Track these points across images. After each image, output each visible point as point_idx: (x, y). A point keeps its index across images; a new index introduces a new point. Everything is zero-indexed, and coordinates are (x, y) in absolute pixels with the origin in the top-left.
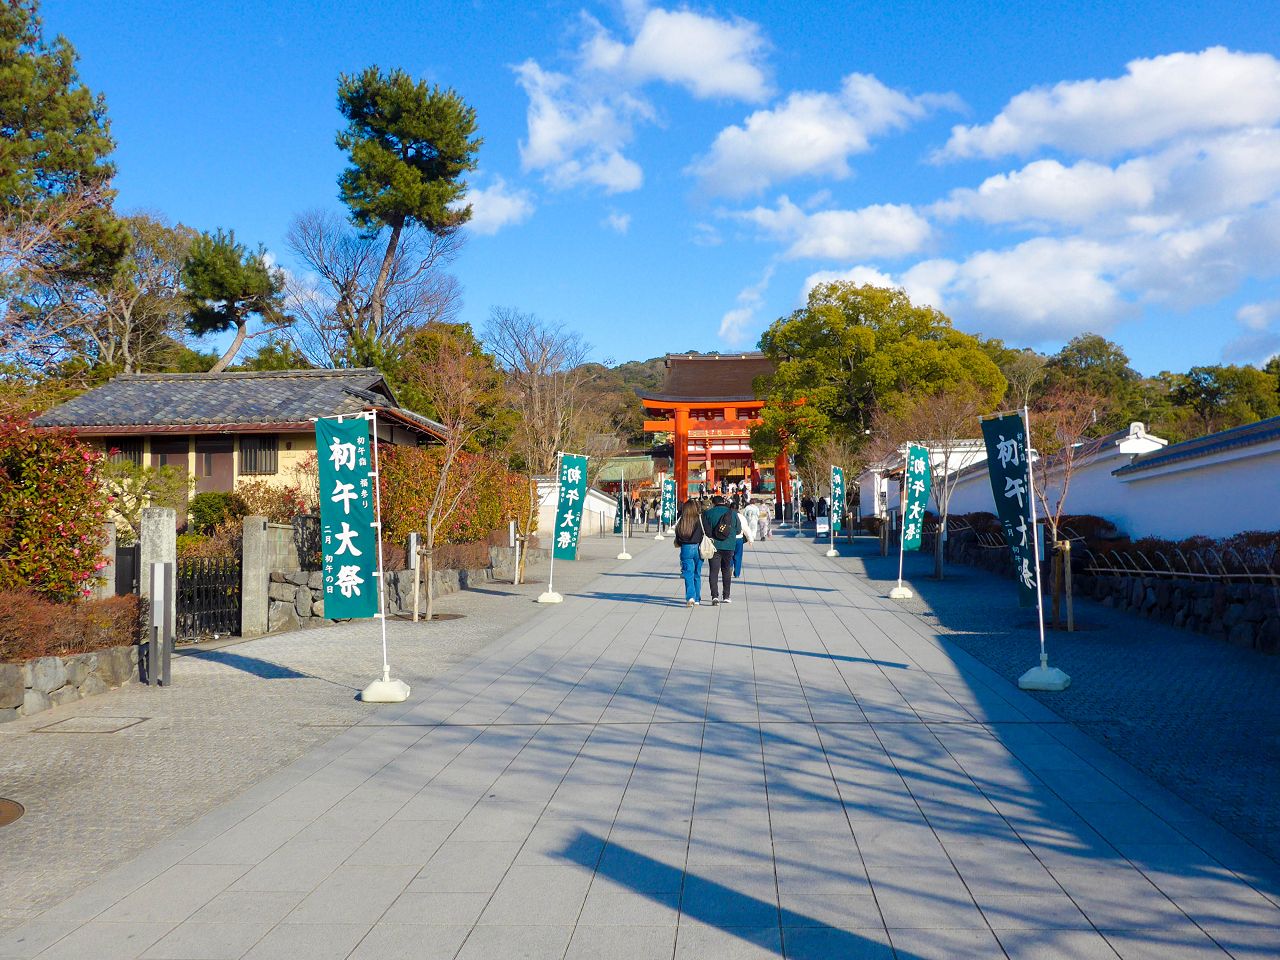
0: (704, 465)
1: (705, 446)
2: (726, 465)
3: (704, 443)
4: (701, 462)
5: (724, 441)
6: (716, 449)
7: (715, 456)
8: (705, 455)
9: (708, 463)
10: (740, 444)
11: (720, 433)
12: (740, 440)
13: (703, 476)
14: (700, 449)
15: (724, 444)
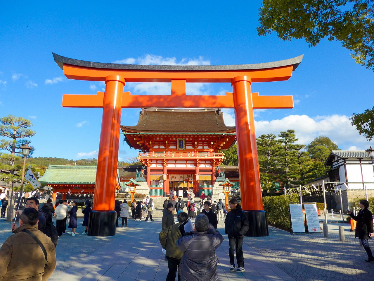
0: (162, 178)
1: (163, 164)
2: (177, 178)
3: (162, 161)
4: (161, 175)
5: (176, 161)
6: (171, 166)
7: (170, 172)
8: (163, 170)
9: (165, 176)
10: (187, 163)
11: (173, 155)
12: (187, 160)
13: (162, 185)
14: (160, 166)
15: (176, 163)
